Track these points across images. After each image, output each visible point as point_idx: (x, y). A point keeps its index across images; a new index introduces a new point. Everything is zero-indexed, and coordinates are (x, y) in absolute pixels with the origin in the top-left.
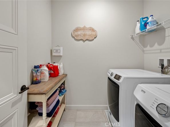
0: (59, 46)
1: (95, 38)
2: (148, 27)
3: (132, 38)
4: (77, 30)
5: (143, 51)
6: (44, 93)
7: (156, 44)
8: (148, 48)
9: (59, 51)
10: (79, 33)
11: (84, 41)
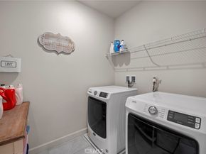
0: (12, 57)
1: (73, 51)
2: (121, 50)
3: (107, 57)
4: (47, 36)
5: (114, 69)
6: (20, 137)
7: (124, 65)
8: (118, 67)
9: (14, 65)
10: (51, 41)
11: (58, 53)
